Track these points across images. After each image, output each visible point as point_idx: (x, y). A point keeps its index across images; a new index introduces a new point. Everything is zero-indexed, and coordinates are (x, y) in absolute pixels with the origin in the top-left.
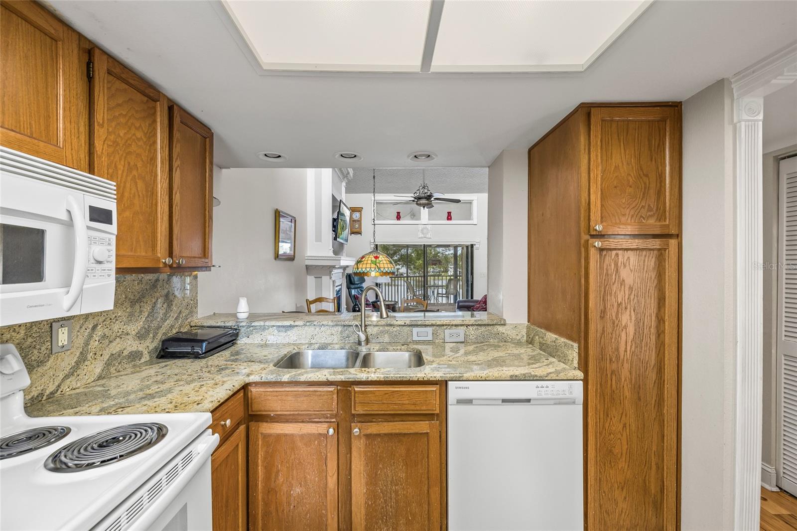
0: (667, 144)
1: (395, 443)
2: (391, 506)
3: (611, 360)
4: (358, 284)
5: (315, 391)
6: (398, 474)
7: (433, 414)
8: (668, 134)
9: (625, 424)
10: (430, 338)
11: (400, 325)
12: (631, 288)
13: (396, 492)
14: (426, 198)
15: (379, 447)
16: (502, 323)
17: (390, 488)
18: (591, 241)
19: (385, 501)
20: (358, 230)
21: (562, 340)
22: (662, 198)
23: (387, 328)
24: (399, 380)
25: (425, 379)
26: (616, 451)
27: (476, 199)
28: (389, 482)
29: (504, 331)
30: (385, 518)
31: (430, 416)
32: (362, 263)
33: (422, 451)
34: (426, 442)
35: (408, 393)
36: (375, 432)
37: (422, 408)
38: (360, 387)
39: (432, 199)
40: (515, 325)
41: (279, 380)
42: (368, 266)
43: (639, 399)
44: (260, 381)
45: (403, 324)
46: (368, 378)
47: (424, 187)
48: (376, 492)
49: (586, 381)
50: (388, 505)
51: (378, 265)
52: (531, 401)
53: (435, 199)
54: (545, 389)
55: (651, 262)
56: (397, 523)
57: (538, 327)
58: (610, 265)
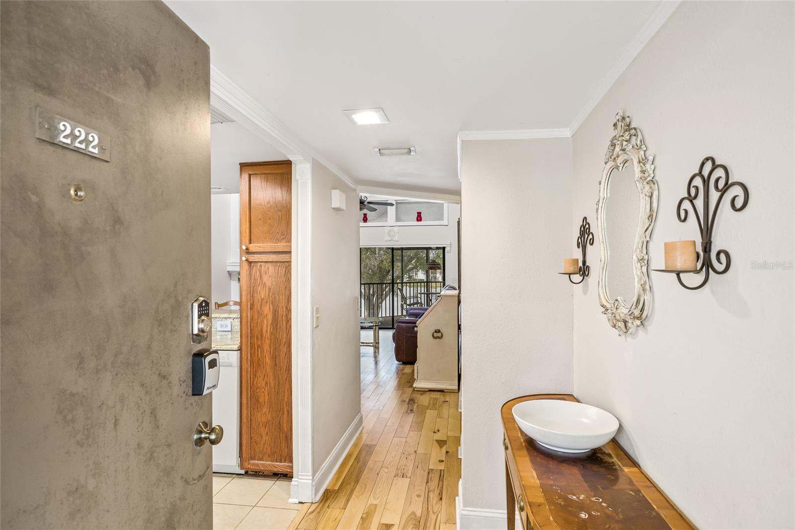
9: (267, 382)
12: (270, 289)
26: (261, 400)
58: (257, 273)
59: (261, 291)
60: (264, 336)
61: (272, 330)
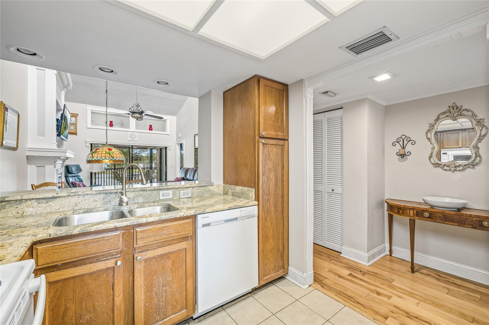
0: (284, 101)
1: (165, 260)
2: (162, 301)
3: (267, 194)
4: (75, 173)
5: (103, 237)
6: (167, 279)
7: (188, 237)
8: (285, 97)
9: (272, 222)
10: (171, 196)
11: (150, 190)
12: (273, 162)
13: (166, 291)
14: (138, 113)
15: (154, 265)
16: (212, 184)
17: (161, 289)
18: (260, 139)
19: (159, 299)
20: (74, 131)
21: (246, 189)
22: (283, 124)
23: (141, 193)
24: (169, 218)
25: (185, 215)
26: (269, 236)
27: (169, 119)
28: (161, 286)
29: (212, 189)
30: (158, 310)
31: (185, 238)
32: (98, 153)
33: (182, 260)
34: (185, 254)
35: (174, 226)
36: (152, 256)
37: (182, 234)
38: (141, 228)
39: (143, 114)
40: (218, 186)
41: (70, 234)
42: (103, 155)
43: (276, 211)
44: (49, 237)
45: (153, 189)
46: (147, 221)
47: (137, 106)
48: (152, 296)
49: (258, 205)
50: (160, 301)
51: (112, 155)
52: (238, 219)
53: (145, 115)
54: (243, 211)
55: (280, 151)
56: (166, 311)
57: (230, 185)
58: (267, 151)
59: (269, 163)
60: (271, 193)
61: (274, 188)
